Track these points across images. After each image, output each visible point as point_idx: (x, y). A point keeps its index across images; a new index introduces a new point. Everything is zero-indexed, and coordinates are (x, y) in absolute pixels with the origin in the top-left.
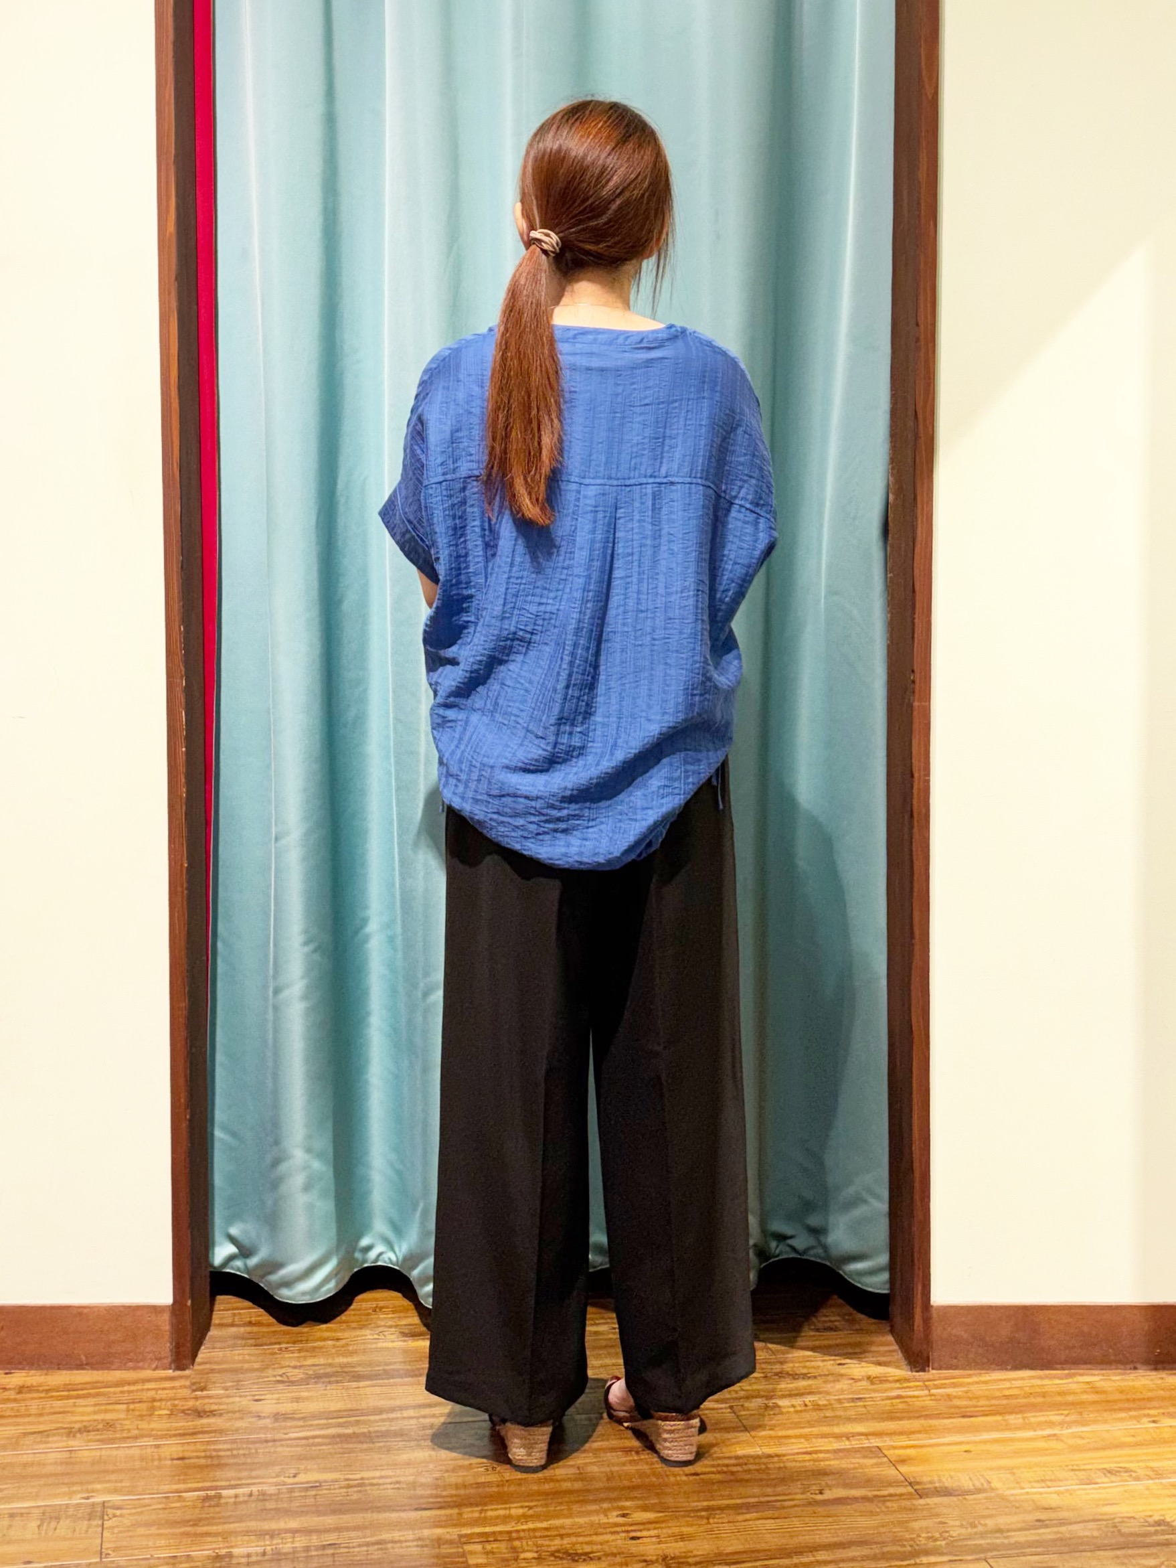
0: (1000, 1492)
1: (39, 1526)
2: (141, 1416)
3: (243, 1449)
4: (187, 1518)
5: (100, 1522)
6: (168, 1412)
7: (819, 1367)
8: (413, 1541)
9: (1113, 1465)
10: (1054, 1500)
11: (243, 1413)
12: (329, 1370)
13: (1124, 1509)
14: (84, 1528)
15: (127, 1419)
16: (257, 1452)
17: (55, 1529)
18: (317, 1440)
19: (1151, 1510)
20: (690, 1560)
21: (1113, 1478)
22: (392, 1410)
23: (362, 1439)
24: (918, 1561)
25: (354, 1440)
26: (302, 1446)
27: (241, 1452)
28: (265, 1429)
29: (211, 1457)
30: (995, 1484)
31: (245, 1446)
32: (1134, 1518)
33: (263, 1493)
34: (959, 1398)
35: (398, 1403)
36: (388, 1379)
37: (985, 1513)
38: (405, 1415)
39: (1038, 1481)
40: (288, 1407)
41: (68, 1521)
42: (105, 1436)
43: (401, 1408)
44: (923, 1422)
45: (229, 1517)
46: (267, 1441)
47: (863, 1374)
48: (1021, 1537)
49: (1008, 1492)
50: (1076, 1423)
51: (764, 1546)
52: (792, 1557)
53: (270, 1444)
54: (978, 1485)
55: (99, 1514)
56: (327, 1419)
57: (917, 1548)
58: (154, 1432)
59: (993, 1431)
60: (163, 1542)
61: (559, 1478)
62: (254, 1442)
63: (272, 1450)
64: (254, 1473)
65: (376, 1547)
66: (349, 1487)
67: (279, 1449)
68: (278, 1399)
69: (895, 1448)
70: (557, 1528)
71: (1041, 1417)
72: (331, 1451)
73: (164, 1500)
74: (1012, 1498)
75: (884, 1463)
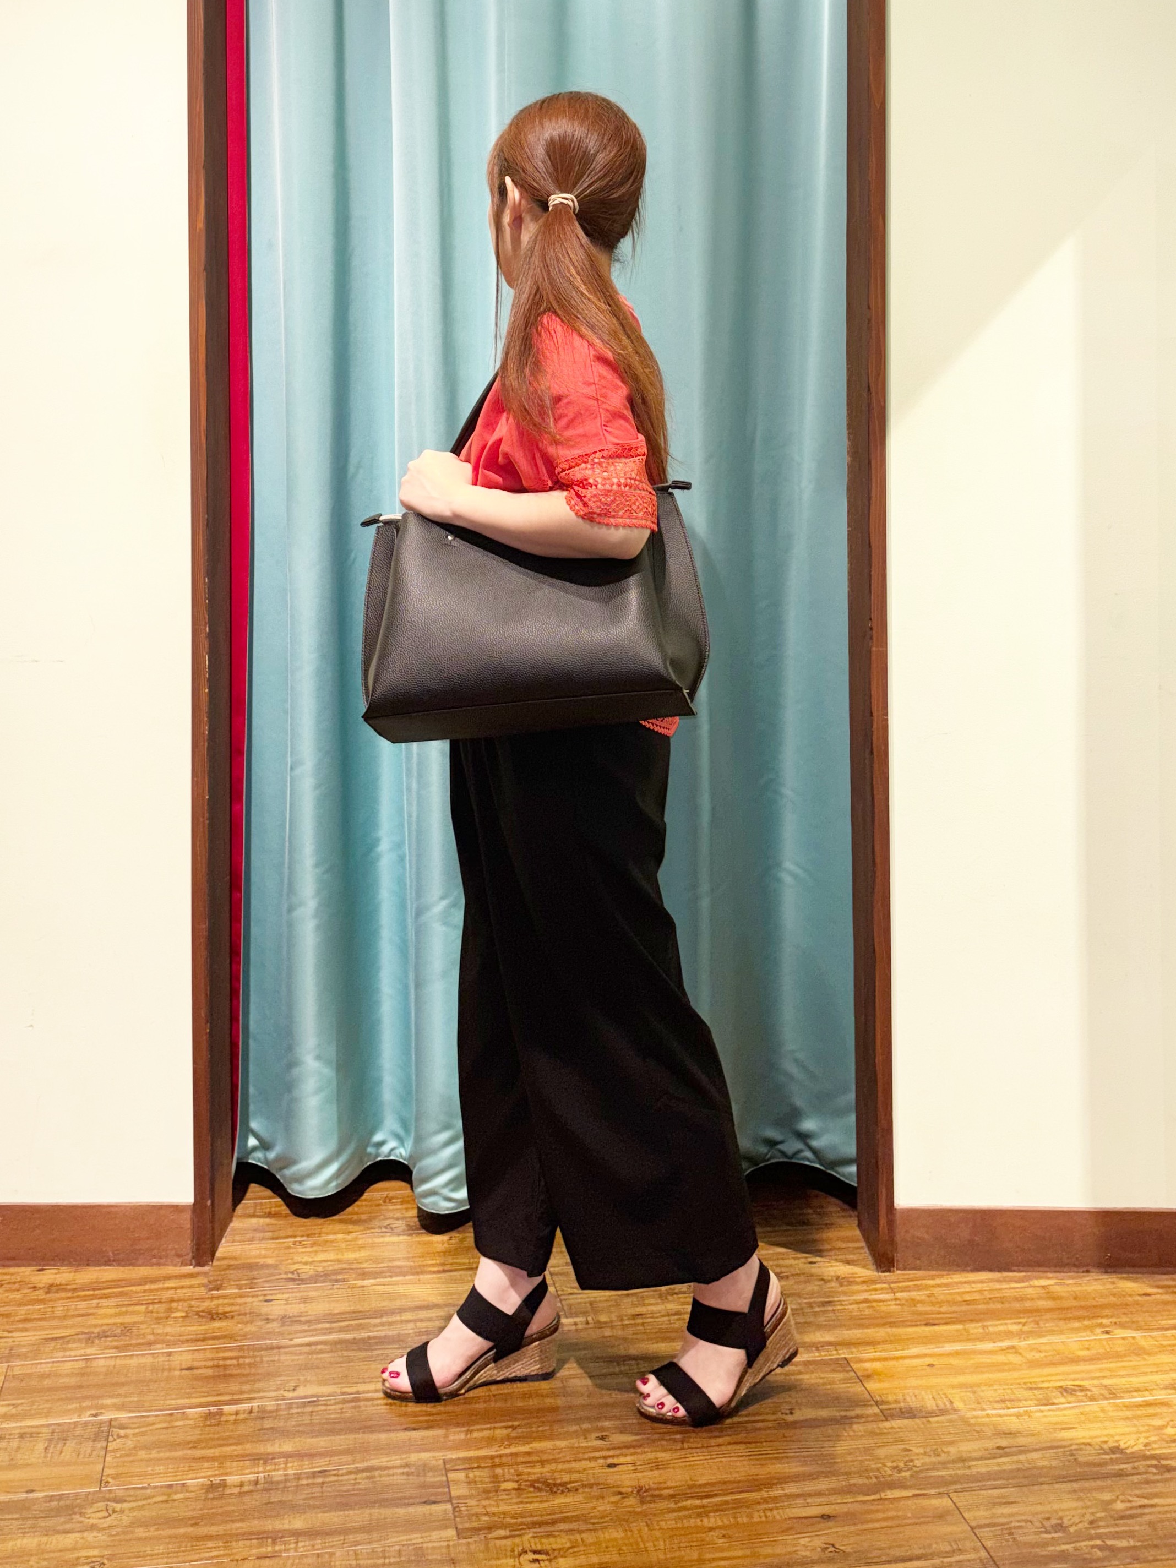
0: (962, 1413)
1: (46, 1448)
2: (157, 1319)
3: (249, 1357)
4: (189, 1438)
5: (104, 1444)
6: (183, 1314)
7: (791, 1266)
8: (401, 1467)
9: (1069, 1383)
10: (1013, 1424)
11: (253, 1315)
12: (336, 1267)
13: (1080, 1434)
14: (89, 1451)
15: (141, 1323)
16: (262, 1362)
17: (61, 1452)
18: (319, 1347)
19: (1106, 1436)
20: (666, 1492)
21: (1070, 1399)
22: (392, 1312)
23: (361, 1346)
24: (883, 1495)
25: (355, 1347)
26: (305, 1353)
27: (247, 1361)
28: (270, 1334)
29: (218, 1366)
30: (958, 1404)
31: (251, 1354)
32: (1090, 1444)
33: (262, 1410)
34: (920, 1302)
35: (398, 1303)
36: (391, 1277)
37: (948, 1438)
38: (404, 1318)
39: (997, 1402)
40: (295, 1309)
41: (75, 1441)
42: (122, 1343)
43: (402, 1310)
44: (889, 1330)
45: (230, 1437)
46: (272, 1348)
47: (832, 1274)
48: (981, 1467)
49: (969, 1414)
50: (1031, 1334)
51: (736, 1476)
52: (760, 1490)
53: (275, 1351)
54: (940, 1403)
55: (105, 1434)
56: (328, 1322)
57: (882, 1480)
58: (168, 1338)
59: (954, 1342)
60: (161, 1469)
61: (545, 1392)
62: (261, 1349)
63: (276, 1358)
64: (258, 1385)
65: (365, 1474)
66: (345, 1402)
67: (283, 1358)
68: (286, 1300)
69: (861, 1361)
70: (537, 1452)
71: (996, 1327)
72: (332, 1360)
73: (168, 1418)
74: (973, 1421)
75: (850, 1379)
